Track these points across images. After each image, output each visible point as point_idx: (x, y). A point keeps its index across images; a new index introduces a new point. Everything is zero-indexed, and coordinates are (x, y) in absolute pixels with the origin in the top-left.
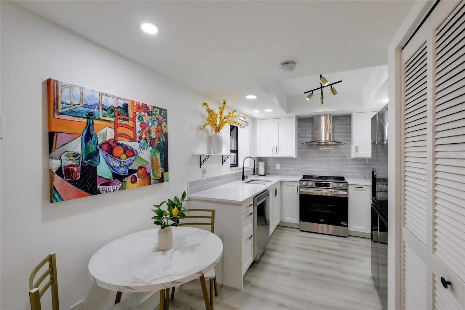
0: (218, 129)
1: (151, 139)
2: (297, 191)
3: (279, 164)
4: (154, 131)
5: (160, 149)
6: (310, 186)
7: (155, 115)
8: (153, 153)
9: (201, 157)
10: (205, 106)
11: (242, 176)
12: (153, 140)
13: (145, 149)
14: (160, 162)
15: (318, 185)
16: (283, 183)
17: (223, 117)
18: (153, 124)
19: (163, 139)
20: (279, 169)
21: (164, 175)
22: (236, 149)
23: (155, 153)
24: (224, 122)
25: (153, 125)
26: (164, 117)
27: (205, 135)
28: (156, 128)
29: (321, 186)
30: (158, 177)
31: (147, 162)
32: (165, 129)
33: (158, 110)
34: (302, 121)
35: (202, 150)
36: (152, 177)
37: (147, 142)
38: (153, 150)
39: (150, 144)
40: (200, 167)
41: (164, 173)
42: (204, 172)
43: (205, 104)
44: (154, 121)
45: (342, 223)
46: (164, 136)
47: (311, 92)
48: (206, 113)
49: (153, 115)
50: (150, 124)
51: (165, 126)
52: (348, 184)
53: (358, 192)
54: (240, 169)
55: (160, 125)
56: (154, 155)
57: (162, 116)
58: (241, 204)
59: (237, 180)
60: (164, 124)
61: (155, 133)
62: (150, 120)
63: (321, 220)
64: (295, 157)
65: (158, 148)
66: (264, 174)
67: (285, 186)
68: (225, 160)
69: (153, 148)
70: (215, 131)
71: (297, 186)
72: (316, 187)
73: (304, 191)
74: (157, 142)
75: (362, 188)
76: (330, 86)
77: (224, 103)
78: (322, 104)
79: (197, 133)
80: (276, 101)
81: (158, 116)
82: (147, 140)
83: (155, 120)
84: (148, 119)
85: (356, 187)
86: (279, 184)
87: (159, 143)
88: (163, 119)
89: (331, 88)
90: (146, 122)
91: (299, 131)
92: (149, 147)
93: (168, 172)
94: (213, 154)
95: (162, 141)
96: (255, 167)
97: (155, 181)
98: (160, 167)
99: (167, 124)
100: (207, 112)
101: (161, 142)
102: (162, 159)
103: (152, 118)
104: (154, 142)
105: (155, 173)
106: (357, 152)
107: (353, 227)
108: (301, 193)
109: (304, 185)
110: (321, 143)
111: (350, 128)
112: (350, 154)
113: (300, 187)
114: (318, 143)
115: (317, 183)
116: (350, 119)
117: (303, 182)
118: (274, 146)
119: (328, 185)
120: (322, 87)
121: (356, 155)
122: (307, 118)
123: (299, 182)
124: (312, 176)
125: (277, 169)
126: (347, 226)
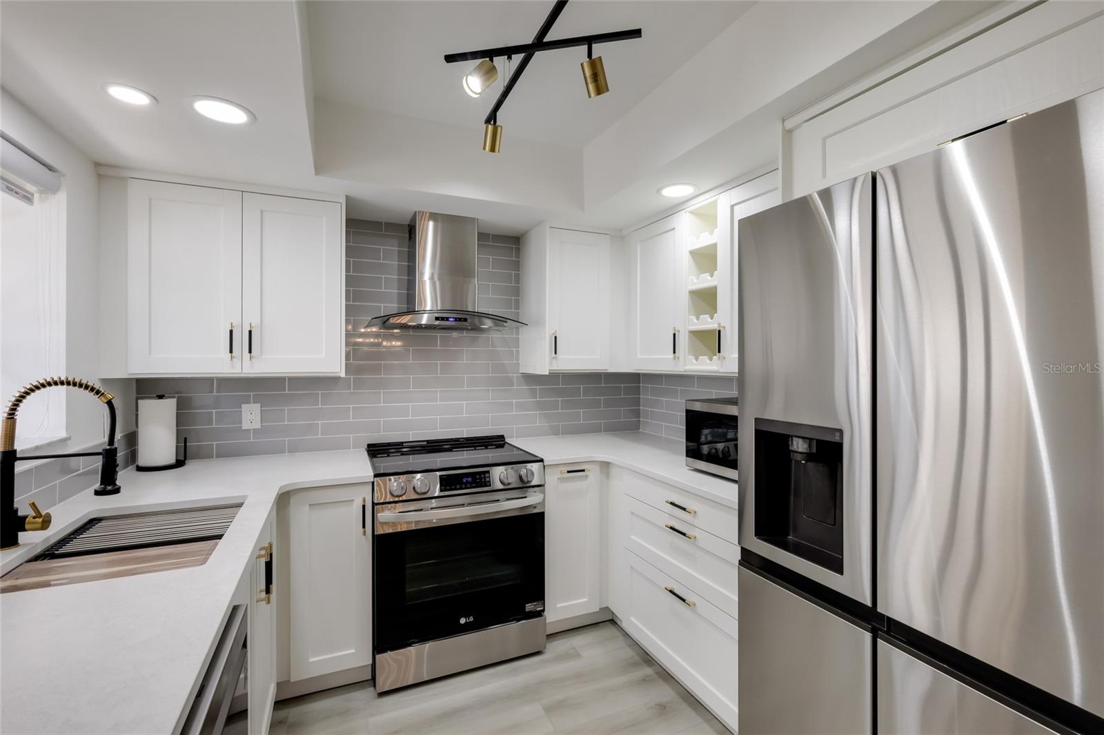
2: (364, 527)
3: (259, 407)
6: (420, 493)
15: (450, 483)
16: (295, 500)
20: (259, 427)
29: (461, 489)
45: (529, 607)
52: (544, 466)
53: (571, 486)
63: (463, 621)
66: (172, 462)
67: (301, 515)
71: (364, 500)
72: (442, 494)
73: (394, 519)
75: (583, 471)
76: (586, 46)
78: (493, 149)
85: (569, 472)
89: (590, 56)
106: (554, 355)
107: (558, 606)
108: (380, 531)
109: (392, 494)
110: (447, 319)
111: (518, 279)
112: (517, 359)
113: (374, 504)
114: (437, 319)
115: (447, 475)
116: (518, 250)
117: (390, 480)
118: (237, 322)
119: (487, 479)
120: (540, 43)
121: (551, 364)
122: (381, 223)
123: (373, 483)
124: (402, 443)
125: (244, 427)
126: (543, 610)
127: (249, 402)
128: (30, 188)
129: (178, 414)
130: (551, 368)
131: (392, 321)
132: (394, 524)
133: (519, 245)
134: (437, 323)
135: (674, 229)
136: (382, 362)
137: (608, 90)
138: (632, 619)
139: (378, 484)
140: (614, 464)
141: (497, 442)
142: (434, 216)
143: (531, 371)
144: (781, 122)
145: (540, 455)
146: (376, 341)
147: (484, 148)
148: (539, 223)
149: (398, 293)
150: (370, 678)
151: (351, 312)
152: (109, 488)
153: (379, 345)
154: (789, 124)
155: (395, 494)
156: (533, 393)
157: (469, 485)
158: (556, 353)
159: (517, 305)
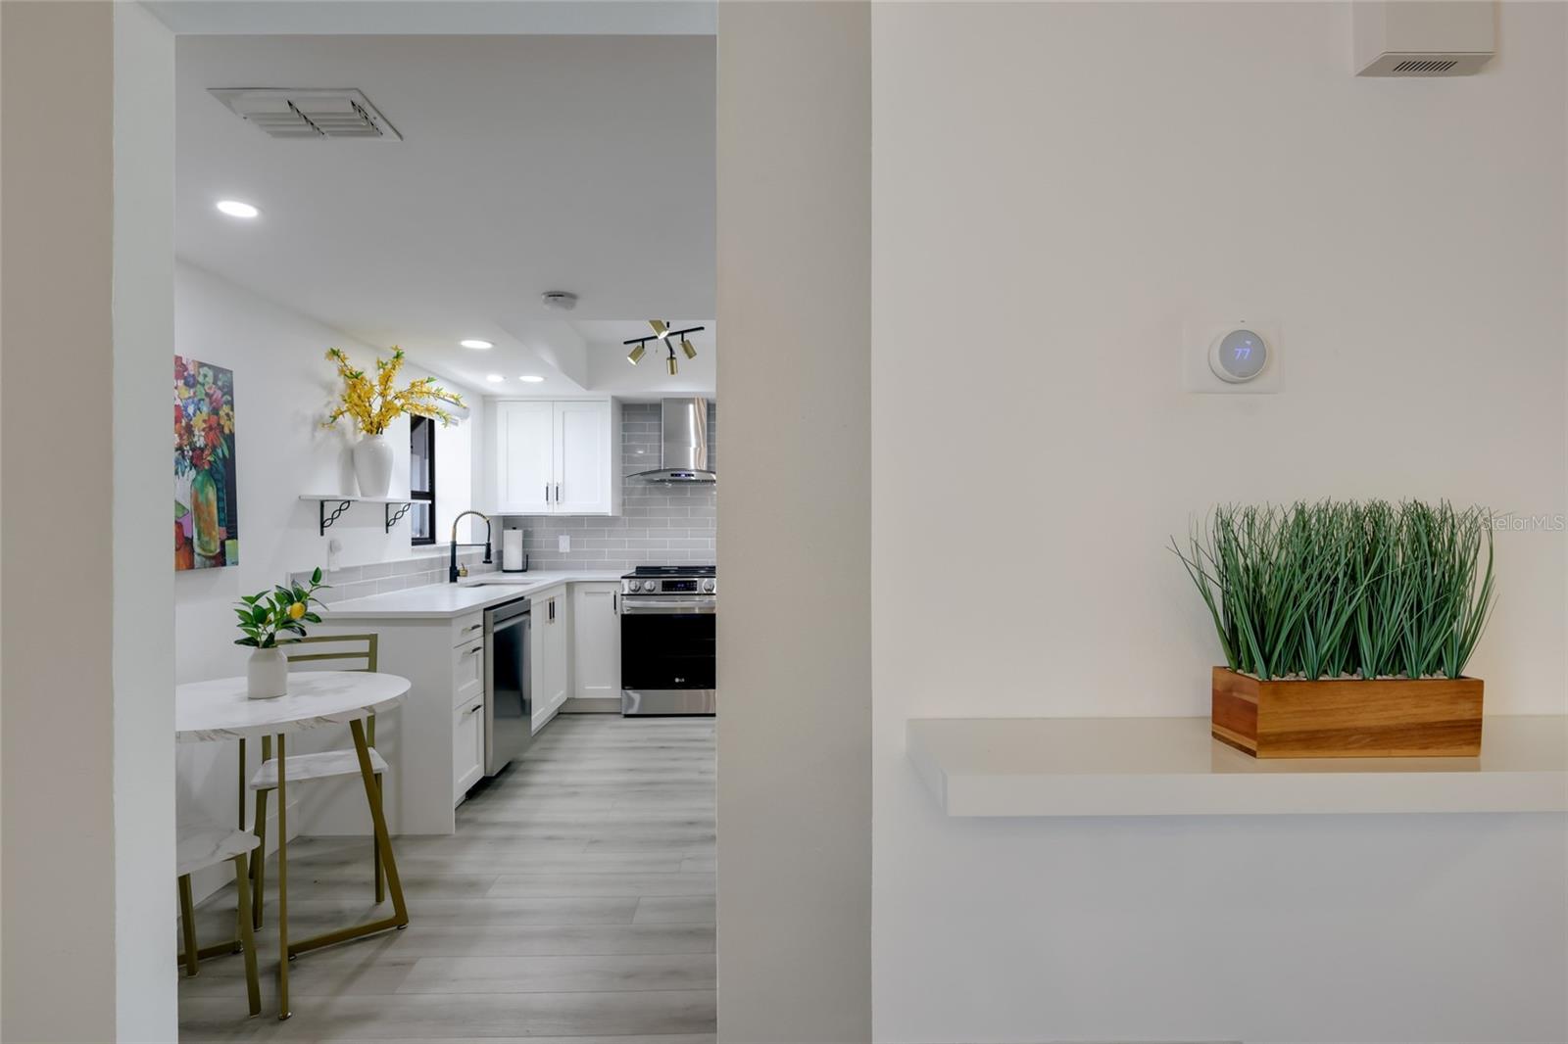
0: (376, 428)
1: (193, 450)
2: (615, 608)
3: (568, 537)
4: (201, 428)
5: (217, 476)
6: (649, 590)
7: (203, 385)
8: (198, 485)
9: (326, 504)
10: (336, 357)
11: (451, 569)
12: (198, 452)
13: (180, 474)
14: (215, 511)
15: (668, 586)
16: (577, 588)
17: (391, 394)
18: (199, 409)
19: (223, 450)
20: (568, 551)
21: (227, 548)
22: (427, 490)
23: (203, 485)
24: (398, 409)
25: (198, 412)
26: (226, 390)
27: (335, 443)
28: (204, 421)
29: (674, 590)
30: (211, 552)
31: (184, 508)
32: (228, 422)
33: (210, 374)
34: (633, 413)
35: (328, 485)
36: (197, 550)
37: (184, 457)
38: (200, 478)
39: (191, 462)
40: (322, 534)
41: (228, 542)
42: (332, 548)
43: (335, 353)
44: (200, 400)
46: (226, 442)
47: (640, 344)
48: (339, 378)
49: (199, 386)
50: (191, 410)
51: (228, 415)
54: (442, 549)
55: (215, 411)
56: (202, 491)
57: (219, 388)
58: (450, 619)
59: (433, 581)
60: (226, 409)
61: (203, 434)
62: (190, 398)
63: (677, 680)
64: (610, 514)
65: (212, 474)
66: (520, 568)
67: (581, 598)
68: (395, 519)
69: (198, 473)
70: (368, 431)
71: (617, 592)
72: (662, 592)
73: (634, 605)
74: (208, 458)
76: (680, 336)
77: (398, 356)
78: (673, 373)
79: (313, 436)
80: (549, 358)
81: (210, 388)
82: (183, 452)
83: (203, 400)
84: (187, 396)
86: (563, 590)
87: (212, 459)
88: (222, 396)
89: (682, 340)
90: (181, 405)
91: (624, 441)
92: (188, 468)
93: (237, 538)
94: (357, 495)
95: (221, 456)
96: (491, 541)
97: (204, 559)
98: (217, 525)
99: (232, 410)
100: (340, 375)
101: (219, 459)
102: (221, 505)
103: (194, 393)
104: (200, 457)
105: (205, 539)
108: (624, 614)
109: (631, 590)
110: (680, 475)
113: (622, 595)
114: (672, 475)
115: (665, 581)
117: (630, 581)
118: (550, 483)
119: (694, 586)
123: (621, 582)
125: (561, 550)
127: (562, 534)
128: (457, 418)
129: (523, 541)
132: (634, 609)
134: (674, 478)
136: (648, 508)
155: (633, 589)
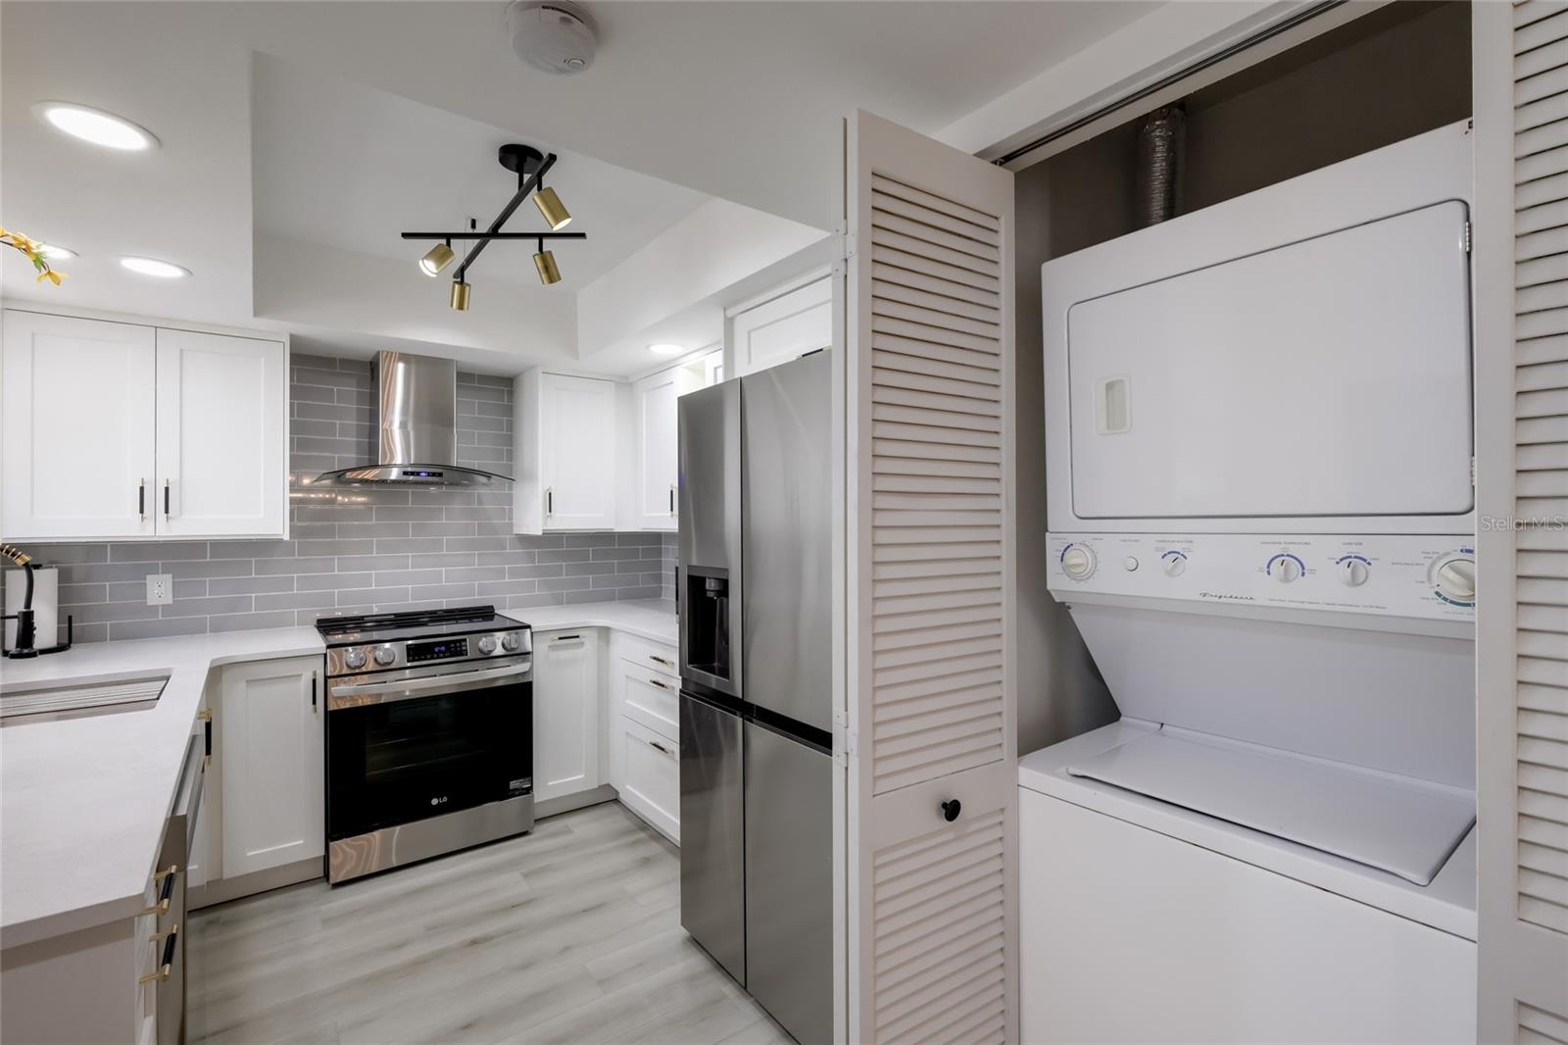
2: (314, 702)
3: (169, 577)
6: (382, 664)
15: (420, 653)
20: (169, 602)
29: (433, 658)
45: (514, 784)
47: (444, 242)
52: (532, 634)
53: (564, 654)
63: (435, 802)
64: (280, 538)
66: (55, 643)
71: (315, 673)
72: (409, 664)
73: (350, 693)
75: (578, 637)
76: (536, 241)
78: (461, 307)
85: (560, 638)
89: (541, 247)
106: (548, 513)
107: (550, 783)
108: (332, 707)
109: (348, 666)
110: (418, 474)
111: (511, 426)
112: (511, 519)
113: (326, 678)
114: (405, 473)
115: (415, 645)
116: (511, 393)
117: (346, 651)
118: (149, 477)
119: (464, 648)
120: (494, 233)
121: (545, 524)
122: (334, 359)
123: (325, 655)
124: (363, 617)
125: (150, 602)
126: (531, 787)
127: (155, 573)
129: (59, 588)
130: (545, 528)
131: (349, 475)
132: (352, 698)
133: (512, 387)
134: (405, 478)
135: (672, 383)
136: (337, 523)
137: (560, 279)
138: (628, 787)
139: (332, 658)
140: (613, 629)
141: (486, 613)
142: (404, 357)
143: (524, 531)
144: (722, 311)
145: (526, 621)
146: (327, 496)
147: (452, 305)
148: (531, 368)
149: (357, 442)
150: (322, 875)
151: (297, 464)
152: (26, 651)
153: (333, 501)
154: (730, 313)
155: (352, 665)
156: (531, 557)
157: (441, 655)
158: (550, 511)
159: (511, 455)
